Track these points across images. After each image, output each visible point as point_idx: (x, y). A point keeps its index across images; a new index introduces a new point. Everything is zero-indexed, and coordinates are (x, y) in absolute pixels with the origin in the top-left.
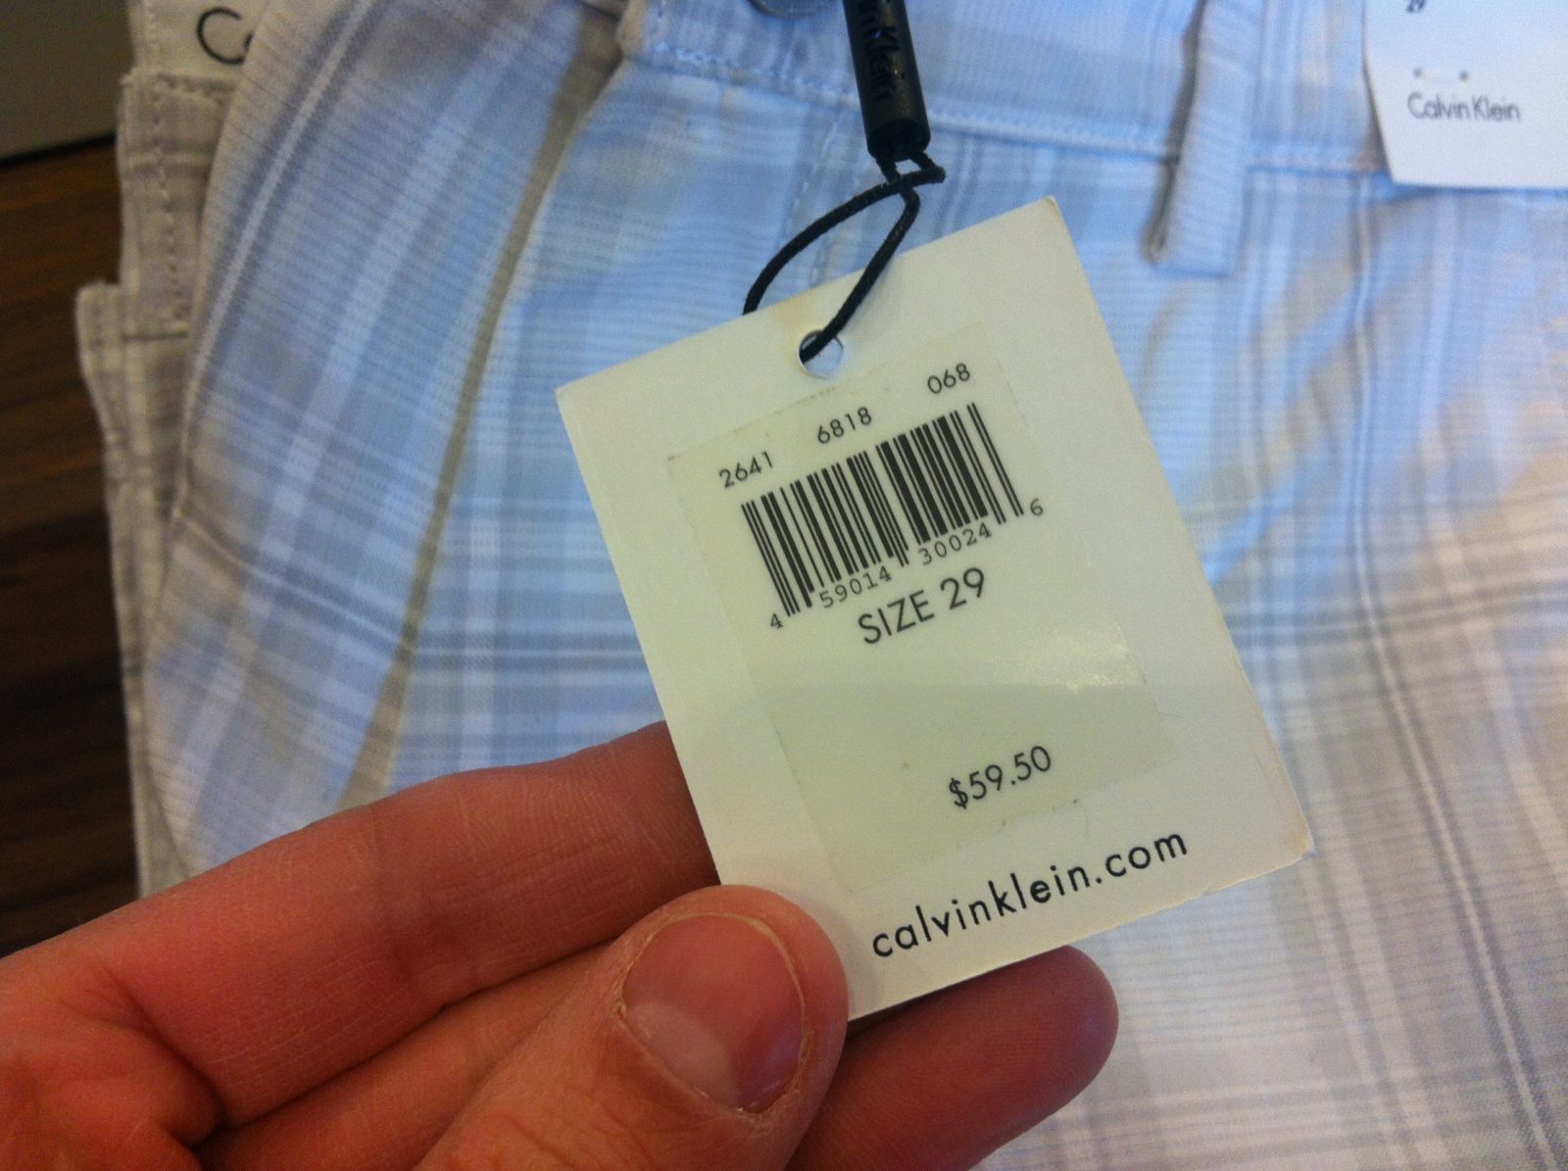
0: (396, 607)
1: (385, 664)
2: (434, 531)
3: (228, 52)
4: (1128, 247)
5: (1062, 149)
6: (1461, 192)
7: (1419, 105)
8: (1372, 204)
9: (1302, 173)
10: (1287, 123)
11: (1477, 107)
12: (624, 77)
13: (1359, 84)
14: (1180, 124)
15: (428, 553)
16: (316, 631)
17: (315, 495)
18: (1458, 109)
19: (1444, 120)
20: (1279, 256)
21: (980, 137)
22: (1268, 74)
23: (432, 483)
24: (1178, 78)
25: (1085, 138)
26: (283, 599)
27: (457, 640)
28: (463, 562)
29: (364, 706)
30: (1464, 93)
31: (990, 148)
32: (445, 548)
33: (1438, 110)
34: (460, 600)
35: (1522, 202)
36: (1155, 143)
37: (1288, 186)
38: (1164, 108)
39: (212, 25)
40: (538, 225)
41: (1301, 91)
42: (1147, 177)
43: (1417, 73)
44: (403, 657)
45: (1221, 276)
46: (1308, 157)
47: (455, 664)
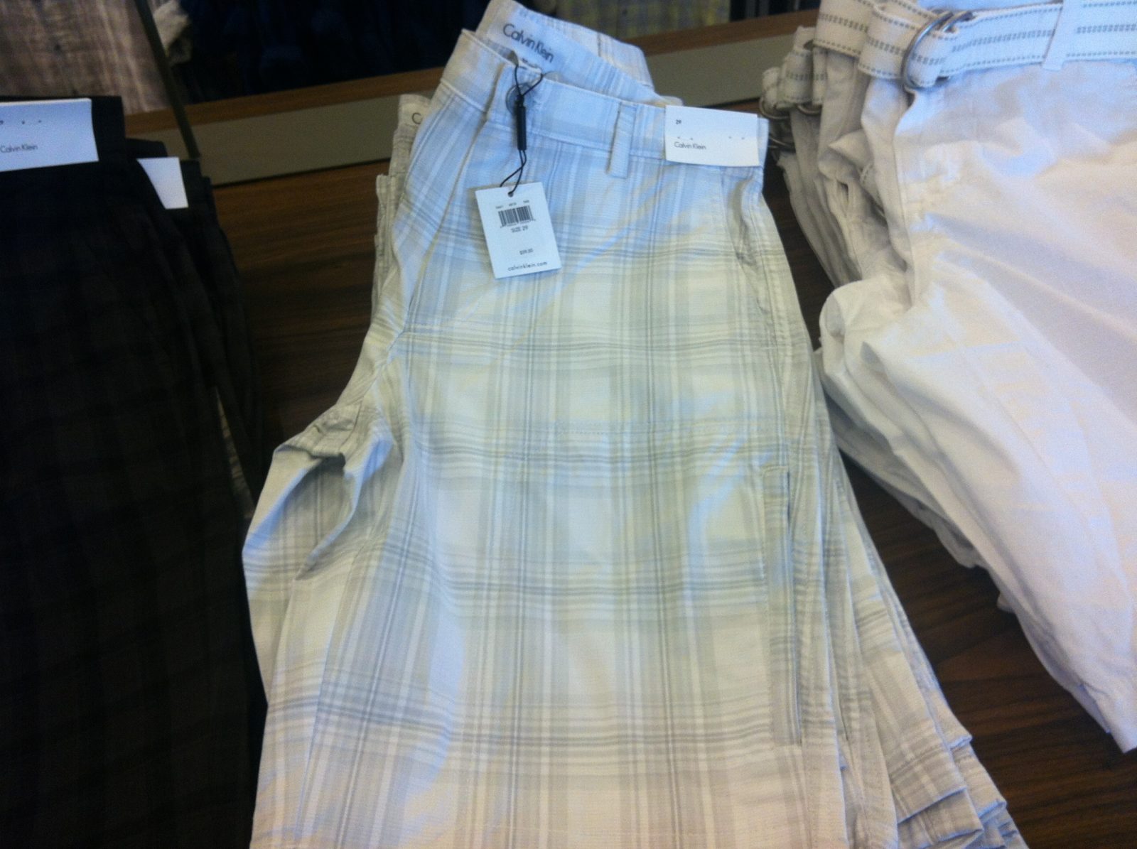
0: (438, 221)
1: (435, 232)
2: (447, 207)
3: (418, 121)
4: (602, 170)
5: (583, 147)
6: (688, 164)
7: (677, 144)
8: (664, 166)
9: (646, 158)
10: (641, 146)
11: (694, 146)
12: (487, 124)
13: (662, 139)
14: (612, 144)
15: (446, 212)
16: (424, 222)
17: (426, 197)
18: (688, 146)
19: (684, 149)
20: (639, 175)
21: (563, 142)
22: (635, 135)
23: (448, 199)
24: (612, 135)
25: (588, 145)
26: (419, 215)
27: (449, 229)
28: (452, 214)
29: (431, 238)
30: (691, 143)
31: (565, 145)
32: (449, 211)
33: (683, 146)
34: (450, 222)
35: (706, 169)
36: (607, 147)
37: (642, 160)
38: (609, 140)
39: (416, 116)
40: (472, 151)
41: (645, 140)
42: (606, 155)
43: (679, 138)
44: (439, 231)
45: (624, 178)
46: (648, 154)
47: (448, 233)
